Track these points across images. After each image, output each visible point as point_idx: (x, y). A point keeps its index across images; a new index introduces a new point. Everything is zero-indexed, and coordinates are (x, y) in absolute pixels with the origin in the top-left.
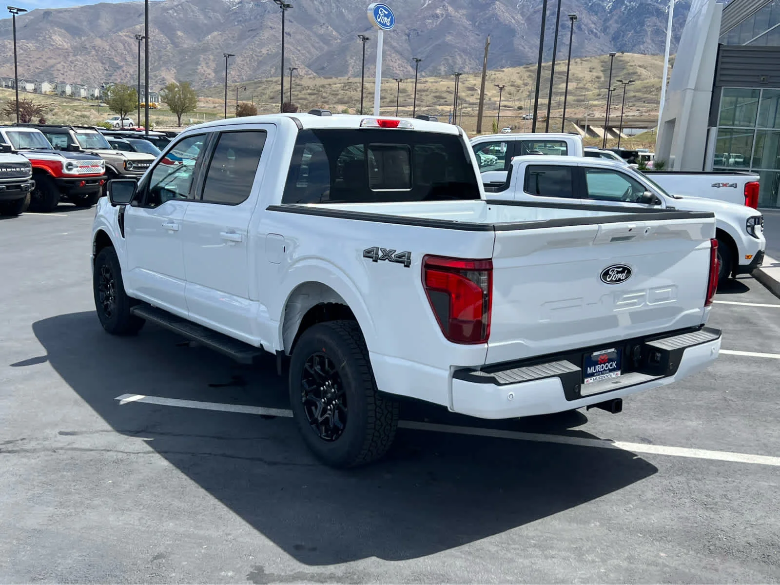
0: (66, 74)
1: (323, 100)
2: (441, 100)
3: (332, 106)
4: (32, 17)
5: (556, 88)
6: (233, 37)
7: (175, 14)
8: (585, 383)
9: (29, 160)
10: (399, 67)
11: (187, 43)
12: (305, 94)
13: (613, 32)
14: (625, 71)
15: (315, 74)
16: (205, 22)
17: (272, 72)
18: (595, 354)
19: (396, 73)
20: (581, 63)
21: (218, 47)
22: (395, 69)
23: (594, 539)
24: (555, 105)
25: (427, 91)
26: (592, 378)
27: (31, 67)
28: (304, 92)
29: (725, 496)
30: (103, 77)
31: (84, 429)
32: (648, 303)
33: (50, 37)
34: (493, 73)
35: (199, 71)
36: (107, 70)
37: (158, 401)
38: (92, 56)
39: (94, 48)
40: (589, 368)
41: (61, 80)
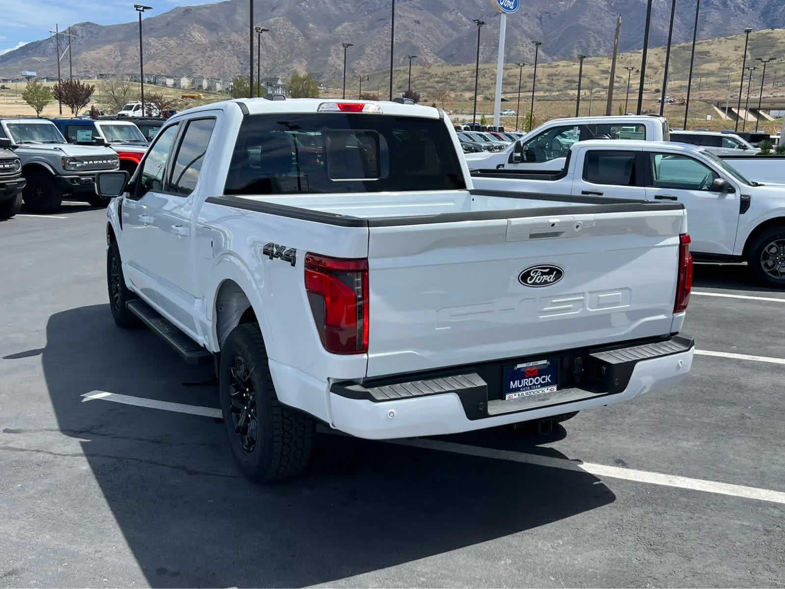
0: (204, 69)
1: (450, 87)
2: (573, 84)
3: (459, 93)
4: (174, 15)
5: (697, 69)
6: (363, 27)
7: (307, 7)
8: (507, 399)
9: (117, 152)
10: (530, 52)
11: (319, 34)
12: (433, 82)
13: (763, 7)
14: (775, 49)
15: (443, 62)
16: (336, 13)
17: (400, 61)
18: (519, 366)
19: (527, 58)
20: (726, 41)
21: (348, 37)
22: (525, 54)
23: (494, 581)
24: (695, 87)
25: (558, 75)
26: (517, 394)
27: (172, 64)
28: (431, 80)
29: (680, 536)
30: (239, 71)
31: (30, 427)
32: (588, 309)
33: (190, 34)
34: (629, 54)
35: (329, 62)
36: (242, 64)
37: (122, 399)
38: (229, 51)
39: (230, 42)
40: (511, 382)
41: (200, 74)
